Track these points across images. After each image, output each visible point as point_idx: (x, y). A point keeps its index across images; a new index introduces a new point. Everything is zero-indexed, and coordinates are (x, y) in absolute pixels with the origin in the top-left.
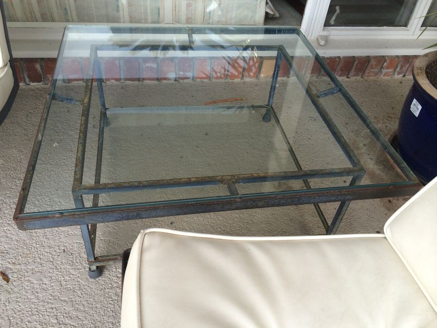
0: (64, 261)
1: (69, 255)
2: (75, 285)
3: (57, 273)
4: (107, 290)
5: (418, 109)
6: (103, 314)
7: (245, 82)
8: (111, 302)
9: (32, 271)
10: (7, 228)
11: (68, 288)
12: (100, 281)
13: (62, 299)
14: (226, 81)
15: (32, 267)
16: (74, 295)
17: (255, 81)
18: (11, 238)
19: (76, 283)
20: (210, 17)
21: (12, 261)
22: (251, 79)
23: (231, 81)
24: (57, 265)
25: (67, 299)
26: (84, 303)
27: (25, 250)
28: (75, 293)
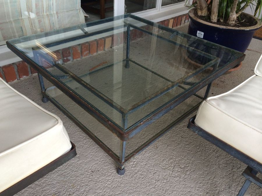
0: (98, 176)
1: (98, 172)
2: (116, 183)
3: (101, 184)
4: (135, 176)
5: (202, 34)
6: (145, 187)
7: (99, 54)
8: (142, 179)
9: (86, 192)
10: (43, 180)
11: (114, 187)
12: (127, 174)
13: (117, 193)
14: (89, 56)
15: (83, 190)
16: (121, 188)
17: (103, 52)
18: (52, 184)
19: (116, 182)
20: (54, 26)
21: (67, 194)
22: (101, 52)
23: (92, 55)
24: (96, 180)
25: (120, 192)
26: (130, 188)
27: (69, 184)
28: (121, 187)
